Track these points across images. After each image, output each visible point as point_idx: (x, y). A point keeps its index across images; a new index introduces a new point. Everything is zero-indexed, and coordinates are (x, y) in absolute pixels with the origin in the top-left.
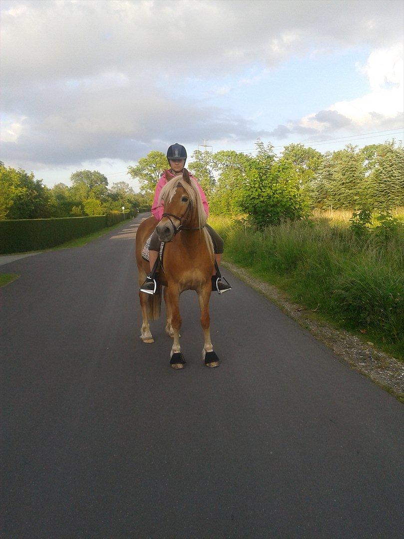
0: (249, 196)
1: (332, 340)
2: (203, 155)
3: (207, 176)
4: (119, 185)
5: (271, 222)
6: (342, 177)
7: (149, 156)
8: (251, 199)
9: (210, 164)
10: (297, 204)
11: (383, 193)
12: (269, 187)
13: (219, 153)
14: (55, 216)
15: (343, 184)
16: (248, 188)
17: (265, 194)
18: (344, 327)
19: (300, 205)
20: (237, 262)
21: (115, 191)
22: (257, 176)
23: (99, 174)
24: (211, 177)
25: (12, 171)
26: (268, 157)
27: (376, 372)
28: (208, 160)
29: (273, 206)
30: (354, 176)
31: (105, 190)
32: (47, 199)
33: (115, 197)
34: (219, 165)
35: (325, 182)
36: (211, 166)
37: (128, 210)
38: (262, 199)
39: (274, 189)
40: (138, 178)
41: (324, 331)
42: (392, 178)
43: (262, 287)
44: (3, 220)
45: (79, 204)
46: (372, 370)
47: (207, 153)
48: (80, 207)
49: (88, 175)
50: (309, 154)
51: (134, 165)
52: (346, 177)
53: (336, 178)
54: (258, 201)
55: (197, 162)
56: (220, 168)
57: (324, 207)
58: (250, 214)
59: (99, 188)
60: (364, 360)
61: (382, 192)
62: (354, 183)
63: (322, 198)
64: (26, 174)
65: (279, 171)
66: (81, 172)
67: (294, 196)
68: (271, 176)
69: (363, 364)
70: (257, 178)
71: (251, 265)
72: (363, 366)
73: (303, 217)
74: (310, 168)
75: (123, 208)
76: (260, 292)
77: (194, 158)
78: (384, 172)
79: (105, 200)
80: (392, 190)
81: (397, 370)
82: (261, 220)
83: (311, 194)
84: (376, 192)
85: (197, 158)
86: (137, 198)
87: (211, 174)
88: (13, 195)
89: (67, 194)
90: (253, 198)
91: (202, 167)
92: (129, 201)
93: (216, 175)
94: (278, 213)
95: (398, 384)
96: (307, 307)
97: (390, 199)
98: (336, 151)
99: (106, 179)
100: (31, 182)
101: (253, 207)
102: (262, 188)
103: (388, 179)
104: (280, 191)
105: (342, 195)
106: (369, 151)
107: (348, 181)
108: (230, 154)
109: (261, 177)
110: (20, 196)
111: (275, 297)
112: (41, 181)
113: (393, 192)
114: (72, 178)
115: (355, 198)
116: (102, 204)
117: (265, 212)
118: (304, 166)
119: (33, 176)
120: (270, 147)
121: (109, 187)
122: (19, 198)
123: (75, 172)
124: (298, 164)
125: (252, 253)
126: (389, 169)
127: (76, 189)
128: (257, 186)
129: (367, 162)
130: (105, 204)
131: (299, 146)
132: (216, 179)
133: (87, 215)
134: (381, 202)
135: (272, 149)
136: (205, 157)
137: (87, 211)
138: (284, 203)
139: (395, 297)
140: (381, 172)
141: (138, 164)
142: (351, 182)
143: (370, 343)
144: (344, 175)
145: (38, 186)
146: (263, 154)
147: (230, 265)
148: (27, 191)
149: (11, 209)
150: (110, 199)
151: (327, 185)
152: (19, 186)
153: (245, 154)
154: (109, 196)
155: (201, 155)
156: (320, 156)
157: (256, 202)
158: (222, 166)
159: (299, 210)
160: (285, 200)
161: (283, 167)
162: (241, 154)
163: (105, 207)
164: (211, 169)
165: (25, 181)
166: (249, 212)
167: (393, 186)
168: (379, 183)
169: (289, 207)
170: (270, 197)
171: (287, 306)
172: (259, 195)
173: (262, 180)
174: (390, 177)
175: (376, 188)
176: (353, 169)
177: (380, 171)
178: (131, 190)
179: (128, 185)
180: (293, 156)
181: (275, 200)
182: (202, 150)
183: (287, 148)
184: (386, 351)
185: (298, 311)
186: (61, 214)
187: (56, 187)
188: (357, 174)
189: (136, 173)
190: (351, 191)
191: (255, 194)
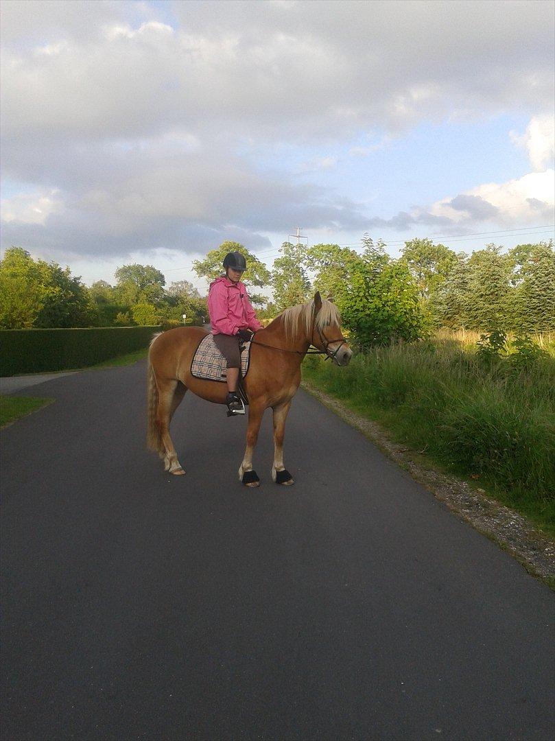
0: (352, 307)
1: (437, 484)
2: (295, 249)
3: (299, 277)
4: (179, 285)
5: (379, 342)
6: (480, 287)
7: (223, 247)
8: (354, 312)
9: (304, 262)
10: (414, 320)
11: (536, 311)
12: (378, 297)
13: (318, 247)
14: (94, 325)
15: (482, 295)
16: (349, 297)
17: (372, 306)
18: (454, 471)
19: (418, 322)
20: (332, 391)
21: (173, 293)
22: (361, 281)
23: (154, 269)
24: (304, 278)
25: (42, 265)
26: (378, 258)
27: (481, 519)
28: (301, 256)
29: (383, 321)
30: (496, 287)
31: (161, 292)
32: (85, 302)
33: (174, 301)
34: (316, 263)
35: (457, 292)
36: (305, 264)
37: (190, 319)
38: (368, 312)
39: (384, 299)
40: (206, 277)
41: (429, 474)
42: (548, 291)
43: (360, 422)
44: (30, 329)
45: (126, 309)
46: (477, 517)
47: (300, 246)
48: (127, 313)
49: (138, 270)
50: (439, 254)
51: (202, 259)
52: (485, 286)
53: (472, 288)
54: (363, 314)
55: (286, 257)
56: (317, 268)
57: (455, 326)
58: (352, 331)
59: (153, 288)
60: (469, 507)
61: (535, 309)
62: (497, 295)
63: (452, 314)
64: (60, 269)
65: (392, 277)
66: (129, 267)
67: (411, 310)
68: (381, 282)
69: (468, 511)
70: (362, 284)
71: (349, 395)
72: (467, 513)
73: (421, 338)
74: (439, 272)
75: (184, 316)
76: (357, 428)
77: (283, 252)
78: (537, 282)
79: (159, 306)
80: (549, 308)
81: (506, 518)
82: (366, 339)
83: (438, 307)
84: (526, 309)
85: (287, 252)
86: (203, 303)
87: (305, 274)
88: (42, 296)
89: (109, 296)
90: (357, 310)
91: (293, 265)
92: (193, 307)
93: (311, 275)
94: (388, 331)
95: (503, 532)
96: (412, 448)
97: (544, 319)
98: (476, 251)
99: (163, 276)
100: (66, 280)
101: (356, 321)
102: (369, 297)
103: (543, 292)
104: (392, 303)
105: (480, 311)
106: (521, 253)
107: (488, 293)
108: (331, 248)
109: (367, 284)
110: (51, 298)
111: (374, 435)
112: (79, 279)
113: (549, 310)
114: (117, 275)
115: (497, 315)
116: (156, 309)
117: (372, 328)
118: (432, 270)
119: (69, 272)
120: (381, 245)
121: (165, 288)
122: (50, 300)
123: (121, 267)
124: (424, 266)
125: (351, 381)
126: (544, 279)
127: (122, 289)
128: (362, 294)
129: (518, 267)
130: (159, 311)
131: (426, 242)
132: (312, 281)
133: (137, 324)
134: (532, 323)
135: (384, 247)
136: (297, 251)
137: (137, 320)
138: (396, 319)
139: (513, 436)
140: (533, 283)
141: (206, 258)
142: (492, 294)
143: (480, 490)
144: (483, 284)
145: (75, 286)
146: (371, 254)
147: (321, 395)
148: (60, 291)
149: (41, 314)
150: (167, 303)
151: (460, 296)
152: (50, 284)
153: (351, 250)
154: (165, 299)
155: (292, 249)
156: (454, 257)
157: (360, 315)
158: (320, 265)
159: (417, 328)
160: (398, 315)
161: (397, 271)
162: (346, 250)
163: (160, 314)
164: (304, 268)
165: (59, 278)
166: (350, 327)
167: (549, 302)
168: (531, 297)
169: (403, 324)
170: (378, 310)
171: (388, 446)
172: (364, 307)
173: (368, 287)
174: (545, 290)
175: (526, 304)
176: (495, 277)
177: (532, 281)
178: (196, 292)
179: (192, 285)
180: (417, 255)
181: (385, 313)
182: (295, 242)
183: (408, 244)
184: (498, 499)
185: (401, 452)
186: (103, 321)
187: (95, 285)
188: (501, 283)
189: (203, 269)
190: (492, 306)
191: (359, 305)
